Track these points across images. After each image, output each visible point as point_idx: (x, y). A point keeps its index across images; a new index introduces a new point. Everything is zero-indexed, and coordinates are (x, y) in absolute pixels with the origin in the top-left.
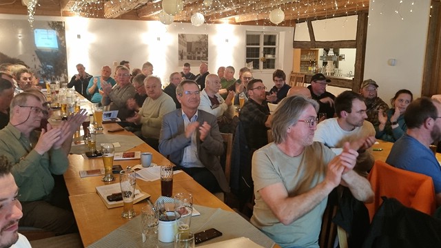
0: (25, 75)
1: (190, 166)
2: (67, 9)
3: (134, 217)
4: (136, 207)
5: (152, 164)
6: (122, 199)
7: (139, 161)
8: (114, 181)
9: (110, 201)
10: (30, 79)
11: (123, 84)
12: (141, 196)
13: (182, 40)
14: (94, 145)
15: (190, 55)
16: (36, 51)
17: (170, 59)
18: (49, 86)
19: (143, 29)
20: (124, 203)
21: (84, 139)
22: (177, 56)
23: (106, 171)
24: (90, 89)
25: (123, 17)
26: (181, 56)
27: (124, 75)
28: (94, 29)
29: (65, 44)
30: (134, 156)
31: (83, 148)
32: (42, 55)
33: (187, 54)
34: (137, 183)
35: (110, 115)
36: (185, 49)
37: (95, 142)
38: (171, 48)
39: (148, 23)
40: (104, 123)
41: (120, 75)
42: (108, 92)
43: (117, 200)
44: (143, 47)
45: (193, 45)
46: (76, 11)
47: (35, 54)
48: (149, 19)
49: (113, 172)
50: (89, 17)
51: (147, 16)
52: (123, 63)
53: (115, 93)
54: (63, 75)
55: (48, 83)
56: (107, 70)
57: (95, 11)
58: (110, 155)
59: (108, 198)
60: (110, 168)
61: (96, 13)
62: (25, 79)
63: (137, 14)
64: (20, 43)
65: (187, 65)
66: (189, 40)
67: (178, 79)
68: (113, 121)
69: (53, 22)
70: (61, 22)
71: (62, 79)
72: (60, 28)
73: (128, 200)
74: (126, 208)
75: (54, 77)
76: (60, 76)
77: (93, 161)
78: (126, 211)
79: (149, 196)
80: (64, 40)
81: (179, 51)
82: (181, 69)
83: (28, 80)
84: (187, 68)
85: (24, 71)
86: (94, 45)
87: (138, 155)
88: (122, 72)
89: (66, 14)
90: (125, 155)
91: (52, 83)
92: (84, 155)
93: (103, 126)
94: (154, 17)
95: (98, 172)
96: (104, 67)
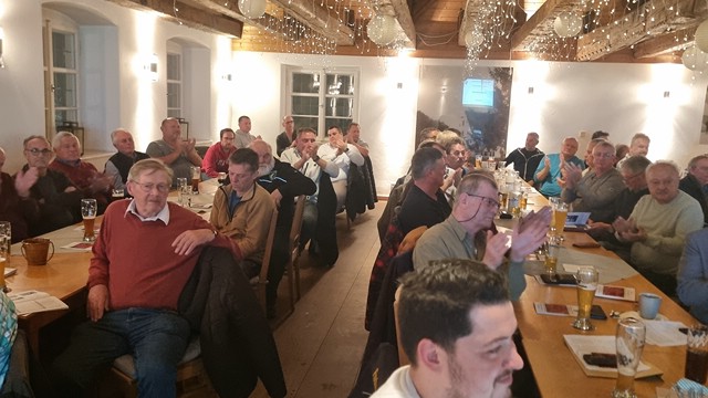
0: (458, 147)
2: (520, 48)
4: (637, 385)
5: (658, 316)
6: (615, 366)
7: (636, 305)
8: (591, 331)
9: (589, 363)
10: (463, 153)
11: (602, 169)
12: (645, 369)
14: (554, 266)
16: (466, 112)
17: (683, 131)
18: (480, 164)
19: (641, 78)
20: (619, 374)
22: (699, 125)
23: (580, 312)
24: (539, 174)
25: (607, 58)
27: (605, 155)
28: (556, 78)
29: (509, 102)
30: (622, 295)
31: (535, 266)
32: (474, 116)
34: (643, 349)
35: (575, 218)
39: (653, 67)
40: (566, 230)
41: (599, 154)
43: (601, 365)
44: (635, 109)
46: (536, 51)
47: (464, 115)
48: (655, 61)
49: (591, 315)
50: (548, 59)
51: (653, 55)
52: (598, 135)
53: (587, 183)
54: (499, 148)
55: (479, 159)
56: (571, 145)
57: (562, 50)
58: (590, 287)
59: (586, 357)
60: (587, 308)
61: (564, 52)
62: (457, 153)
63: (635, 54)
64: (443, 98)
68: (580, 230)
69: (496, 69)
70: (508, 69)
71: (498, 155)
72: (504, 76)
73: (627, 371)
74: (621, 383)
75: (486, 150)
76: (495, 149)
77: (549, 289)
78: (621, 388)
79: (657, 372)
80: (509, 95)
81: (705, 117)
83: (461, 155)
85: (457, 141)
86: (553, 104)
87: (630, 294)
89: (517, 57)
90: (607, 291)
91: (483, 160)
92: (538, 277)
93: (565, 235)
94: (664, 57)
95: (563, 309)
96: (567, 140)
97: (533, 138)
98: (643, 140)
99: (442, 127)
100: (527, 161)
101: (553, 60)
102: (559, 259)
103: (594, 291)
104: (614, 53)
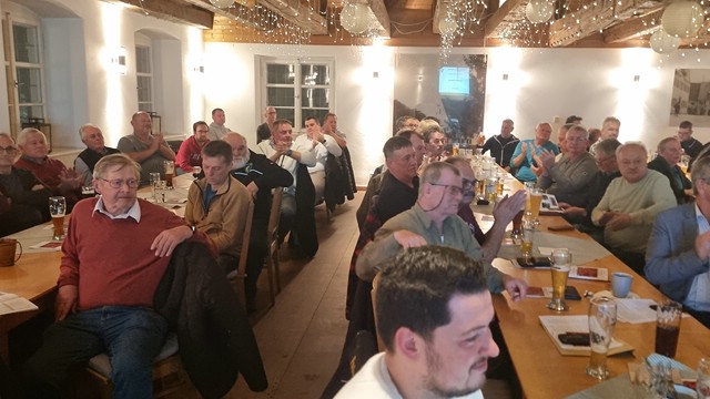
0: (437, 135)
1: (701, 308)
2: (494, 35)
3: (607, 378)
4: (610, 362)
5: (630, 294)
6: (588, 344)
7: (608, 284)
8: (566, 311)
9: (563, 342)
11: (575, 153)
12: (617, 346)
13: (682, 79)
14: (530, 249)
15: (694, 107)
16: (443, 100)
17: (653, 114)
18: (457, 151)
19: (612, 62)
20: (593, 352)
21: (512, 237)
22: (668, 108)
23: (555, 293)
24: (515, 160)
25: (579, 44)
26: (676, 107)
27: (578, 138)
28: (529, 65)
29: (484, 89)
30: (595, 275)
31: (512, 250)
32: (450, 104)
33: (689, 105)
34: (614, 326)
36: (685, 96)
37: (531, 244)
38: (658, 94)
39: (623, 52)
40: (541, 214)
41: (572, 139)
42: (550, 164)
43: (575, 345)
44: (607, 93)
45: (702, 87)
46: (510, 37)
47: (441, 103)
48: (625, 45)
49: (566, 296)
50: (522, 45)
51: (622, 40)
52: (572, 119)
53: (561, 168)
54: (476, 134)
55: (456, 146)
56: (545, 129)
57: (535, 36)
58: (563, 268)
59: (561, 337)
60: (561, 289)
61: (536, 38)
62: (437, 141)
63: (605, 39)
64: (419, 87)
65: (686, 125)
66: (695, 79)
67: (675, 150)
69: (471, 57)
70: (482, 56)
72: (479, 64)
73: (599, 348)
74: (595, 360)
75: (462, 137)
76: (472, 136)
77: (526, 272)
78: (594, 365)
79: (630, 348)
80: (484, 82)
81: (674, 100)
82: (675, 132)
83: (441, 143)
84: (686, 130)
85: (436, 129)
86: (527, 91)
87: (603, 275)
88: (576, 135)
89: (491, 44)
90: (581, 272)
91: (460, 147)
92: (515, 261)
93: (541, 218)
94: (634, 42)
95: (538, 291)
96: (541, 125)
97: (508, 125)
98: (614, 123)
99: (420, 116)
100: (503, 148)
101: (525, 46)
102: (534, 242)
103: (568, 273)
104: (586, 38)
